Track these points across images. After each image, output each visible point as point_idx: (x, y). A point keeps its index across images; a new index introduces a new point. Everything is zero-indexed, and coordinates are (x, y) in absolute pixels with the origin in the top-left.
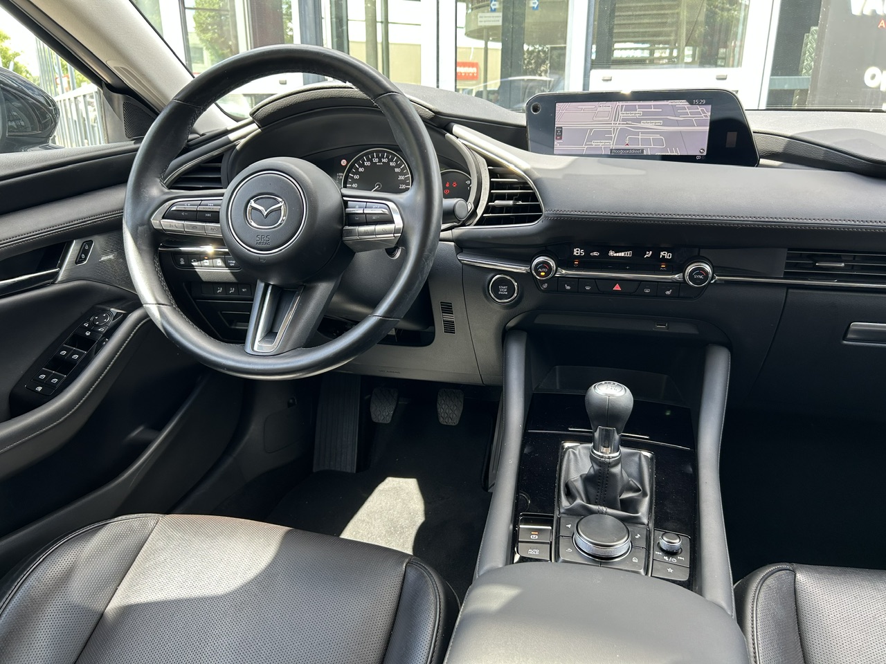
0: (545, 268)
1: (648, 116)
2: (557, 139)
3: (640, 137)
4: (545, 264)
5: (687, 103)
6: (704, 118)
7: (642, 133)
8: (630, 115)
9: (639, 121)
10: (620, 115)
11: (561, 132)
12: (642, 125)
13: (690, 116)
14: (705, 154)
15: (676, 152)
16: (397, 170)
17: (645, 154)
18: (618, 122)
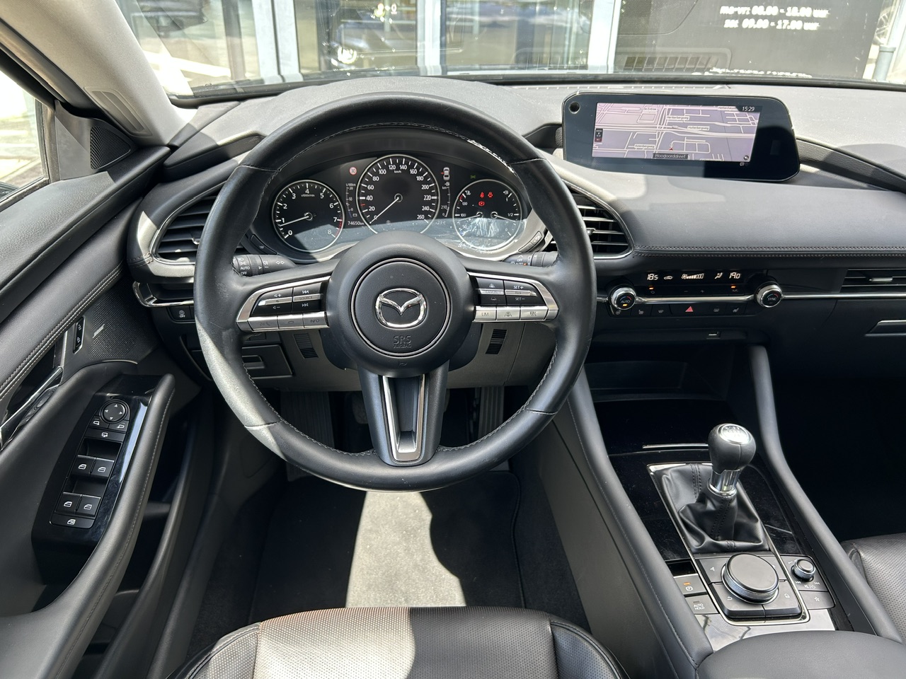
0: (628, 299)
1: (695, 121)
2: (596, 141)
3: (685, 142)
4: (627, 295)
5: (737, 110)
6: (752, 125)
7: (688, 138)
8: (677, 119)
9: (685, 125)
10: (666, 118)
11: (601, 133)
12: (688, 130)
13: (738, 122)
14: (749, 160)
15: (721, 158)
16: (419, 178)
17: (689, 159)
18: (664, 126)
